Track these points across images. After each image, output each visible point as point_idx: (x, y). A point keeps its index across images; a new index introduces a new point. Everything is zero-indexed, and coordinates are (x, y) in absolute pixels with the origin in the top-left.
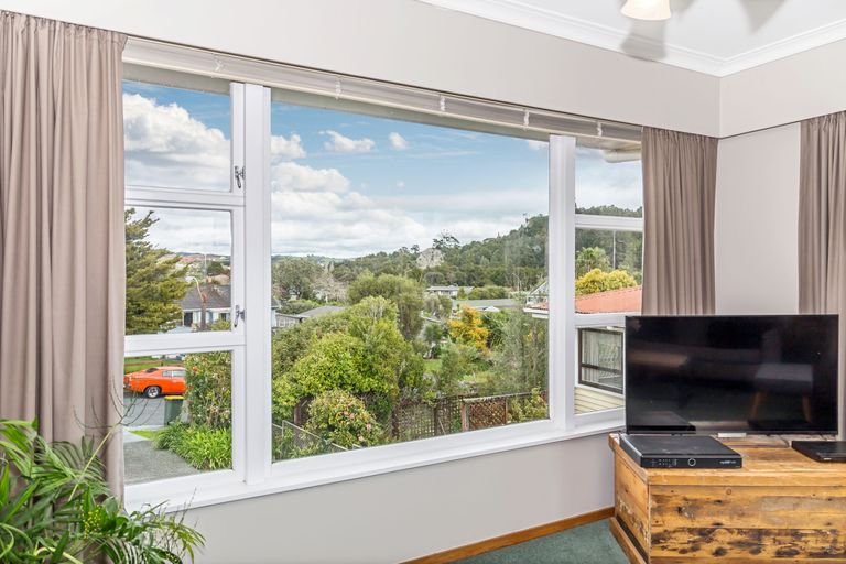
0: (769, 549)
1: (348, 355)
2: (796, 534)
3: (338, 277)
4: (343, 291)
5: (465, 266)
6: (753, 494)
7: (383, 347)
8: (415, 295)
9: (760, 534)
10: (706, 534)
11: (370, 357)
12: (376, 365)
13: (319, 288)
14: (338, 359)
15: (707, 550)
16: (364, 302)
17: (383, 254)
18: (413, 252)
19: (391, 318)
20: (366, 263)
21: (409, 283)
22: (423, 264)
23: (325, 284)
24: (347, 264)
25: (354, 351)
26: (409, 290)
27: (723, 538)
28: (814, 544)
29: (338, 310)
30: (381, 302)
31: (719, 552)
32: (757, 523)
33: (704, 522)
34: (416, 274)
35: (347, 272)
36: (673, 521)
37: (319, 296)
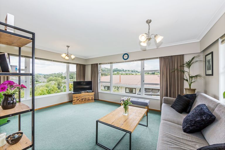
0: (84, 100)
1: (45, 91)
2: (86, 98)
3: (45, 78)
4: (46, 80)
5: (71, 76)
6: (82, 96)
7: (52, 89)
8: (61, 81)
9: (83, 99)
10: (78, 99)
11: (50, 91)
12: (51, 92)
13: (40, 80)
14: (43, 91)
15: (78, 101)
16: (50, 82)
17: (55, 74)
18: (61, 73)
19: (56, 85)
20: (51, 75)
21: (60, 79)
22: (63, 75)
23: (42, 79)
24: (47, 75)
25: (46, 90)
26: (60, 80)
27: (80, 99)
28: (87, 99)
29: (44, 84)
30: (54, 82)
31: (79, 101)
32: (83, 98)
33: (78, 98)
34: (62, 77)
35: (47, 77)
36: (75, 99)
37: (40, 81)
